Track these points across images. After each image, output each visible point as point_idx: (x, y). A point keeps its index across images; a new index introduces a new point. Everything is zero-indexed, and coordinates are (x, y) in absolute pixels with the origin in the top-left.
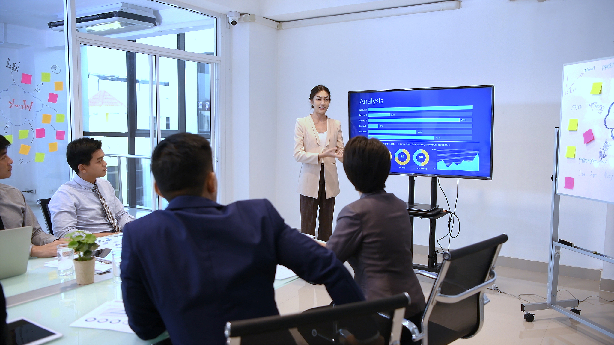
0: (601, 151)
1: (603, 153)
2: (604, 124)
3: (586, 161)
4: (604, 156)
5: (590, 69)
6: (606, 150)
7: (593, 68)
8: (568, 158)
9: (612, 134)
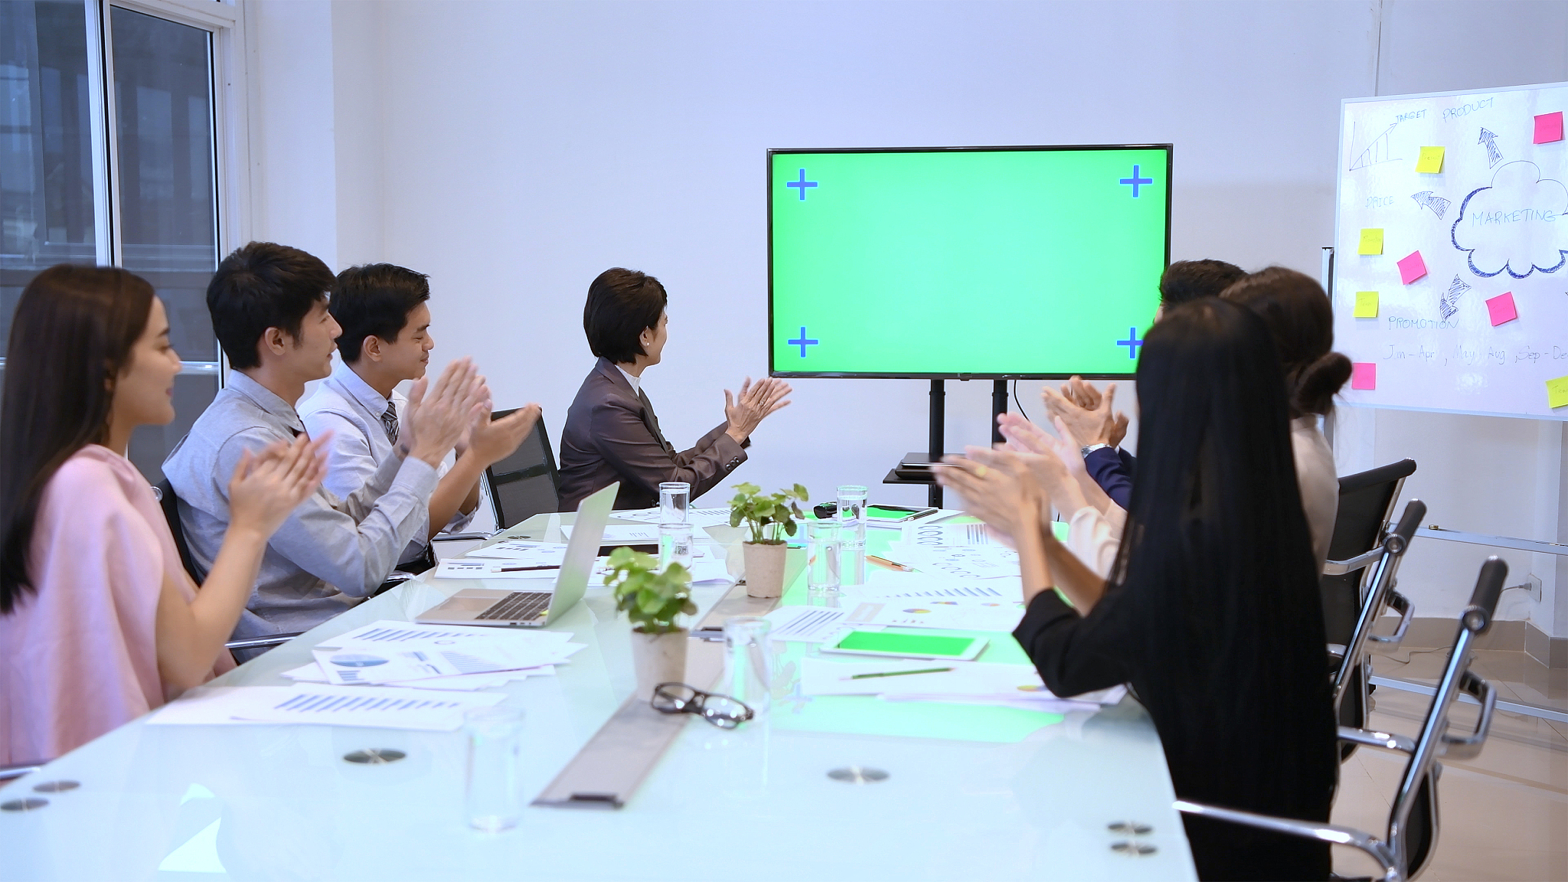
0: (1444, 300)
1: (1451, 305)
2: (1451, 239)
3: (1406, 325)
4: (1452, 311)
5: (1412, 114)
6: (1458, 297)
7: (1421, 114)
8: (1358, 319)
9: (1470, 262)
